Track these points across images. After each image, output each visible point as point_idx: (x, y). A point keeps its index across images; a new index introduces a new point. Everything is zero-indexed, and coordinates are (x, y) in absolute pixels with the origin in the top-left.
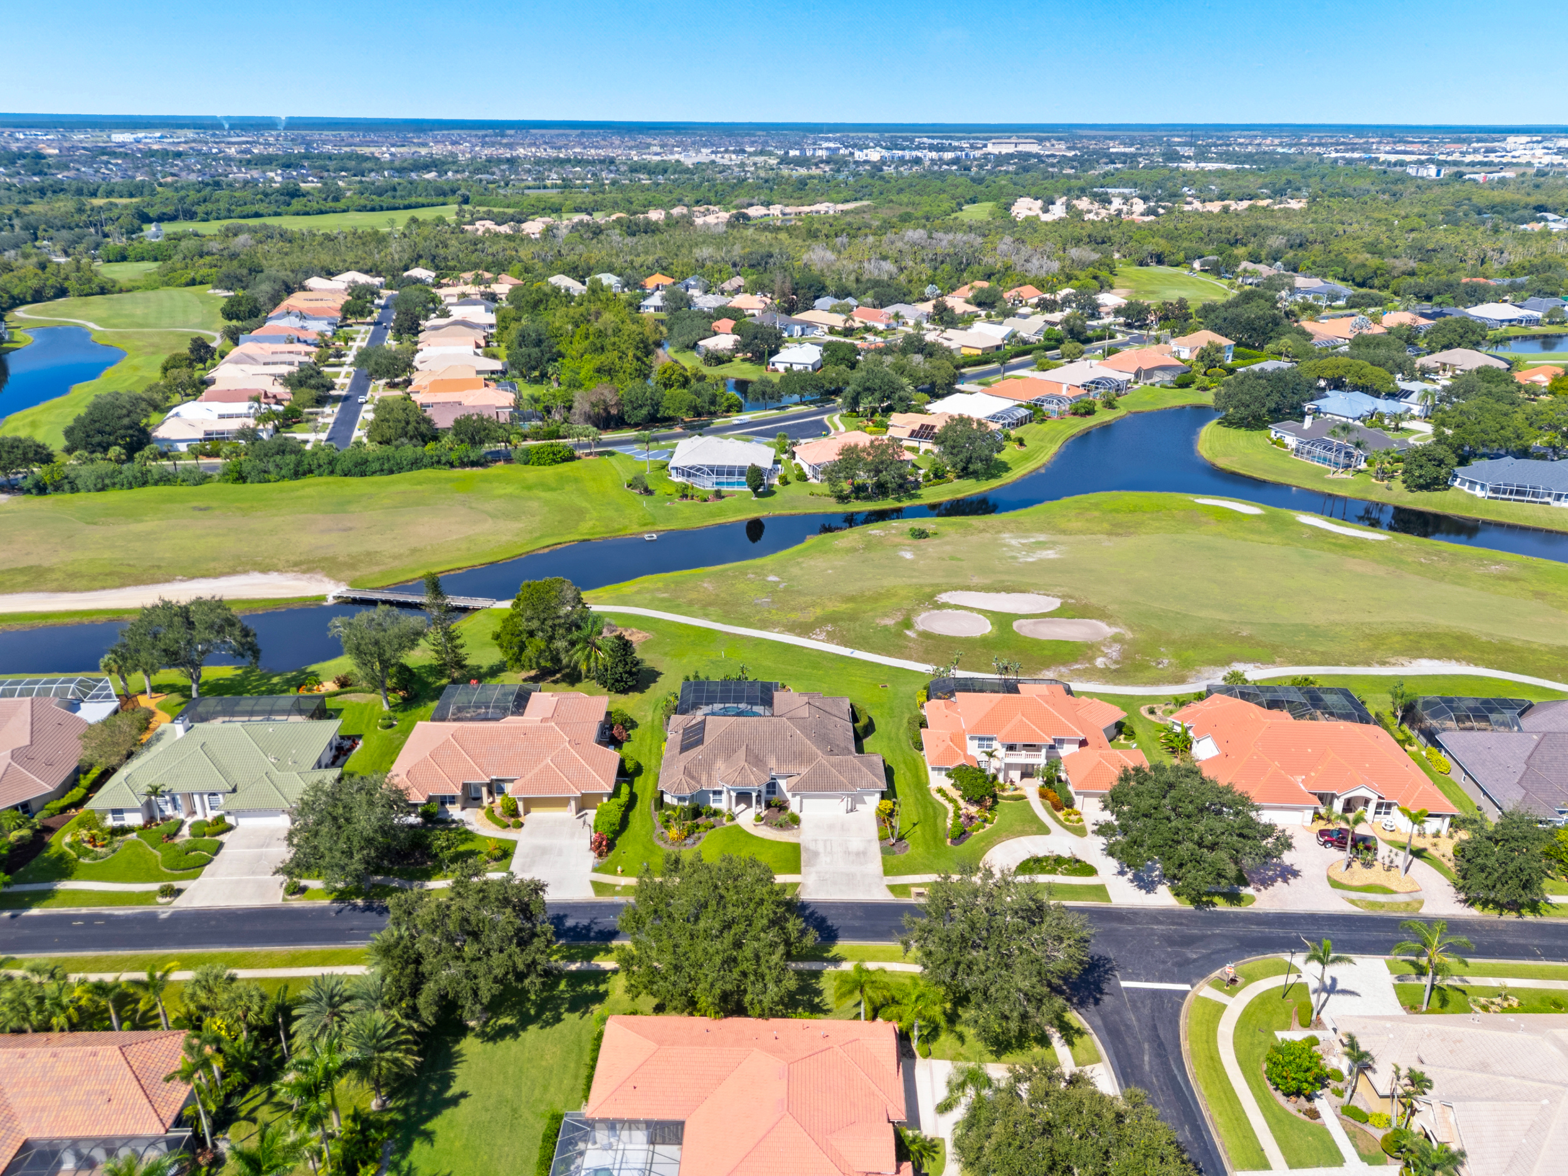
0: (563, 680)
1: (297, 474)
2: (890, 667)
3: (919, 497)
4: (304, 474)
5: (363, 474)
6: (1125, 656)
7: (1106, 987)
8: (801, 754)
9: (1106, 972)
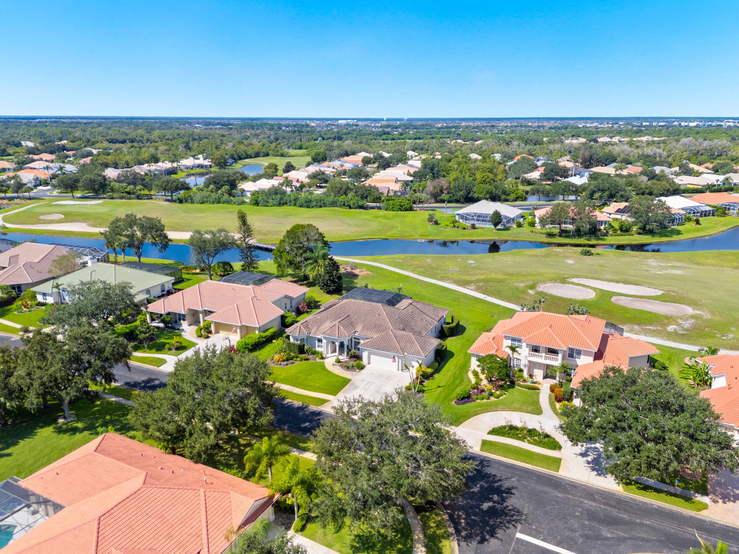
0: (306, 285)
1: (280, 204)
2: (505, 307)
3: (605, 240)
4: (283, 205)
5: (308, 207)
6: (694, 328)
7: (500, 533)
8: (380, 326)
9: (509, 522)
